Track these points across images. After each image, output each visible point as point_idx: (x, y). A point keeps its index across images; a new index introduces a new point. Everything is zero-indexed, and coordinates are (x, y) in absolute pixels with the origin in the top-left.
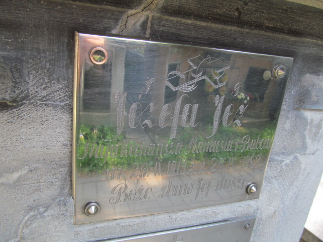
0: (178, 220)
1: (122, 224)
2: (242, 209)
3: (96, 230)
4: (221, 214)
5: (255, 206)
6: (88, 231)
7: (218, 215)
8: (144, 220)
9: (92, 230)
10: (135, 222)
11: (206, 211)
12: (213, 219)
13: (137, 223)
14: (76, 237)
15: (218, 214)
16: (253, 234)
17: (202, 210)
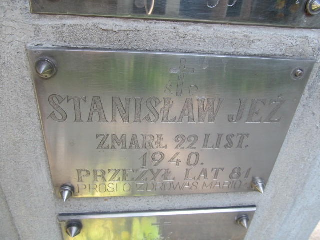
0: (188, 38)
1: (101, 27)
2: (294, 43)
3: (65, 29)
4: (258, 43)
5: (316, 42)
6: (53, 28)
7: (253, 45)
8: (134, 27)
9: (58, 28)
10: (122, 26)
11: (234, 33)
12: (245, 50)
13: (123, 28)
14: (38, 35)
15: (254, 42)
16: (306, 92)
17: (227, 29)
